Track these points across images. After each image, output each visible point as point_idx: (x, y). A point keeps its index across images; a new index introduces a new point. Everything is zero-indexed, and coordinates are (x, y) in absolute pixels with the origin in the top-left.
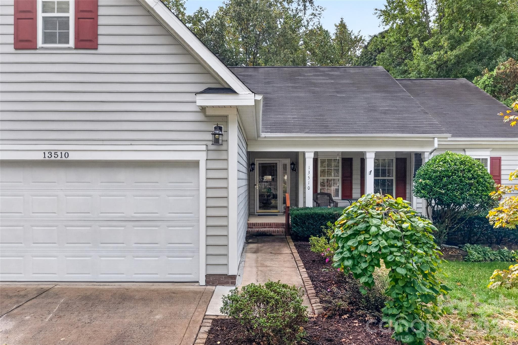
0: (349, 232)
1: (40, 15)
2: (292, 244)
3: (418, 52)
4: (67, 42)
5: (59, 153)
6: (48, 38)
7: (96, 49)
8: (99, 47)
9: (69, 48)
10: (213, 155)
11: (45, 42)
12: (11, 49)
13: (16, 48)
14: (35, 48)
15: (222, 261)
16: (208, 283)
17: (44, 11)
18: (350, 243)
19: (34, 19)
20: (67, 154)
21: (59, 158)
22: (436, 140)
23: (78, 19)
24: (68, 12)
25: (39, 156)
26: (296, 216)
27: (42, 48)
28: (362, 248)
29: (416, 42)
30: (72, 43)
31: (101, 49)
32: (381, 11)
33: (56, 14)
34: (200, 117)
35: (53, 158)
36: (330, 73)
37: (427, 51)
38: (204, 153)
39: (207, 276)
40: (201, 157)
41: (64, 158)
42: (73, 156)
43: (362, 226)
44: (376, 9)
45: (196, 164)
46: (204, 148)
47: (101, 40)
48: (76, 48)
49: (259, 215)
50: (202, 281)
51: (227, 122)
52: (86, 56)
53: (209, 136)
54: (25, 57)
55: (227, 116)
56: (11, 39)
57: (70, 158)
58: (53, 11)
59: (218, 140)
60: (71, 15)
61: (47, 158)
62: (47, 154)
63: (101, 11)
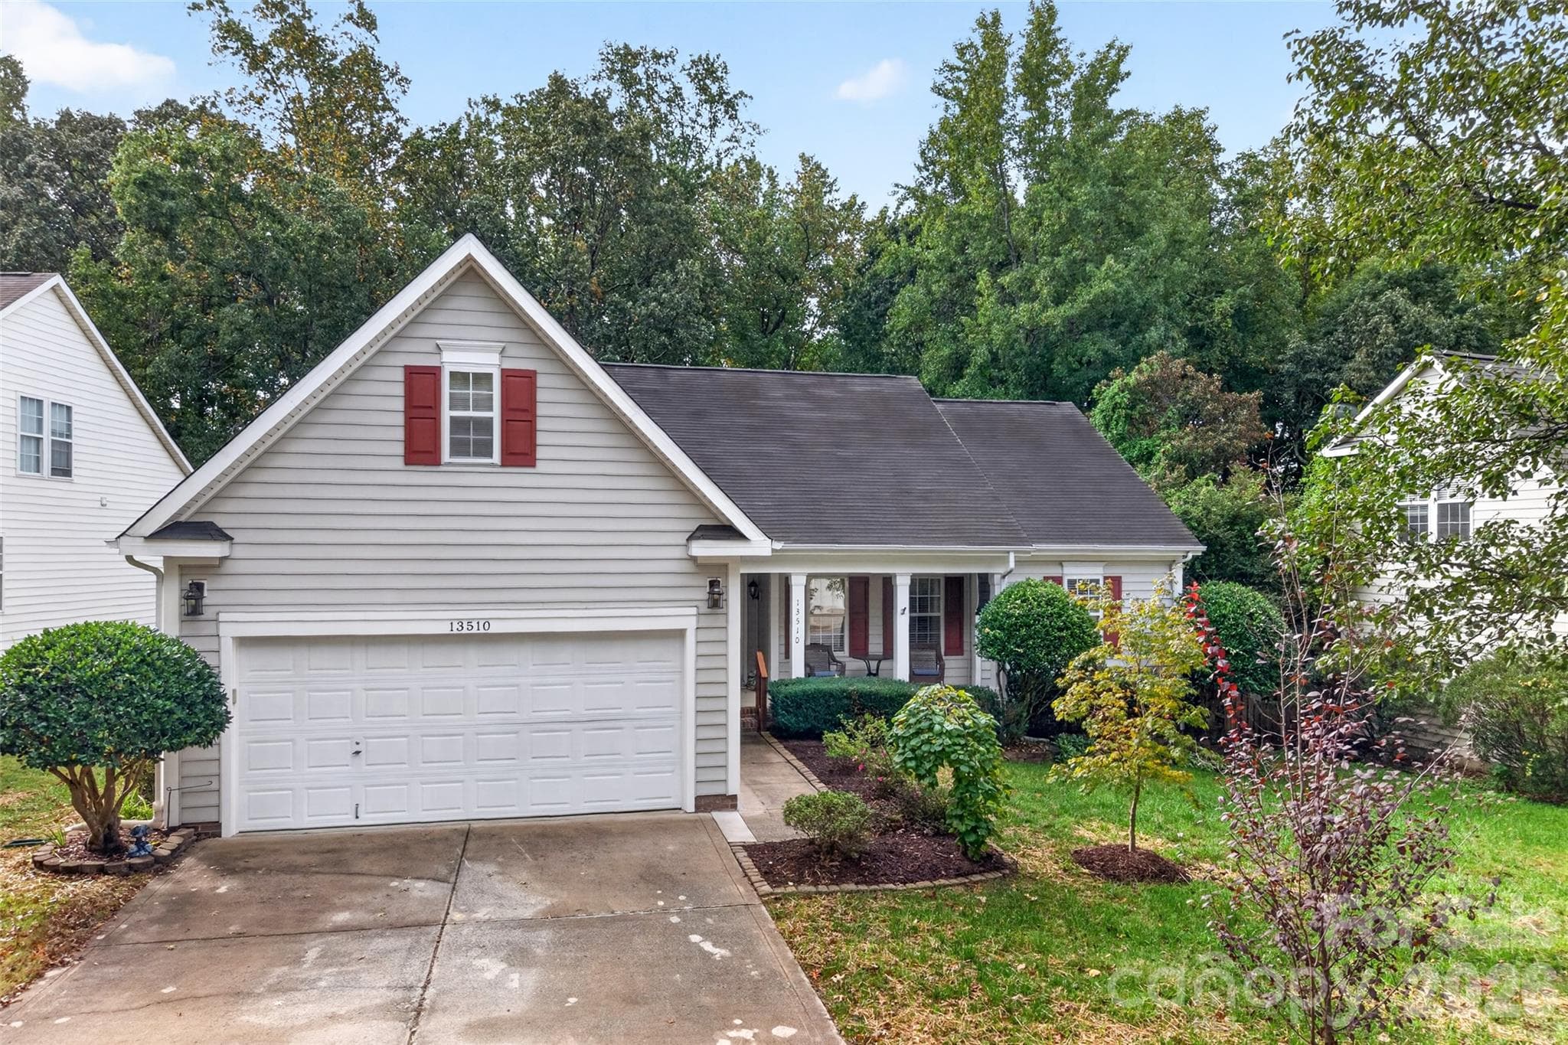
0: (912, 731)
1: (447, 414)
2: (780, 747)
3: (987, 304)
4: (490, 455)
5: (474, 624)
6: (458, 448)
7: (534, 466)
8: (538, 463)
9: (493, 465)
10: (706, 622)
11: (454, 452)
12: (399, 463)
13: (406, 464)
14: (437, 462)
15: (718, 775)
16: (698, 808)
17: (451, 408)
18: (913, 742)
19: (436, 420)
20: (487, 622)
21: (475, 631)
22: (1012, 556)
23: (506, 422)
24: (491, 409)
25: (444, 629)
26: (782, 698)
27: (450, 464)
28: (925, 748)
29: (984, 278)
30: (496, 458)
31: (541, 467)
32: (908, 188)
33: (470, 413)
34: (687, 567)
35: (465, 631)
36: (817, 392)
37: (1008, 299)
38: (694, 620)
39: (698, 798)
40: (689, 624)
41: (482, 631)
42: (496, 628)
43: (925, 724)
44: (897, 185)
45: (680, 634)
46: (694, 611)
47: (540, 453)
48: (503, 465)
50: (690, 807)
51: (727, 575)
52: (518, 477)
53: (703, 594)
54: (421, 476)
55: (726, 566)
56: (400, 449)
57: (492, 630)
58: (467, 408)
59: (716, 602)
60: (496, 414)
61: (455, 632)
62: (456, 626)
63: (541, 410)
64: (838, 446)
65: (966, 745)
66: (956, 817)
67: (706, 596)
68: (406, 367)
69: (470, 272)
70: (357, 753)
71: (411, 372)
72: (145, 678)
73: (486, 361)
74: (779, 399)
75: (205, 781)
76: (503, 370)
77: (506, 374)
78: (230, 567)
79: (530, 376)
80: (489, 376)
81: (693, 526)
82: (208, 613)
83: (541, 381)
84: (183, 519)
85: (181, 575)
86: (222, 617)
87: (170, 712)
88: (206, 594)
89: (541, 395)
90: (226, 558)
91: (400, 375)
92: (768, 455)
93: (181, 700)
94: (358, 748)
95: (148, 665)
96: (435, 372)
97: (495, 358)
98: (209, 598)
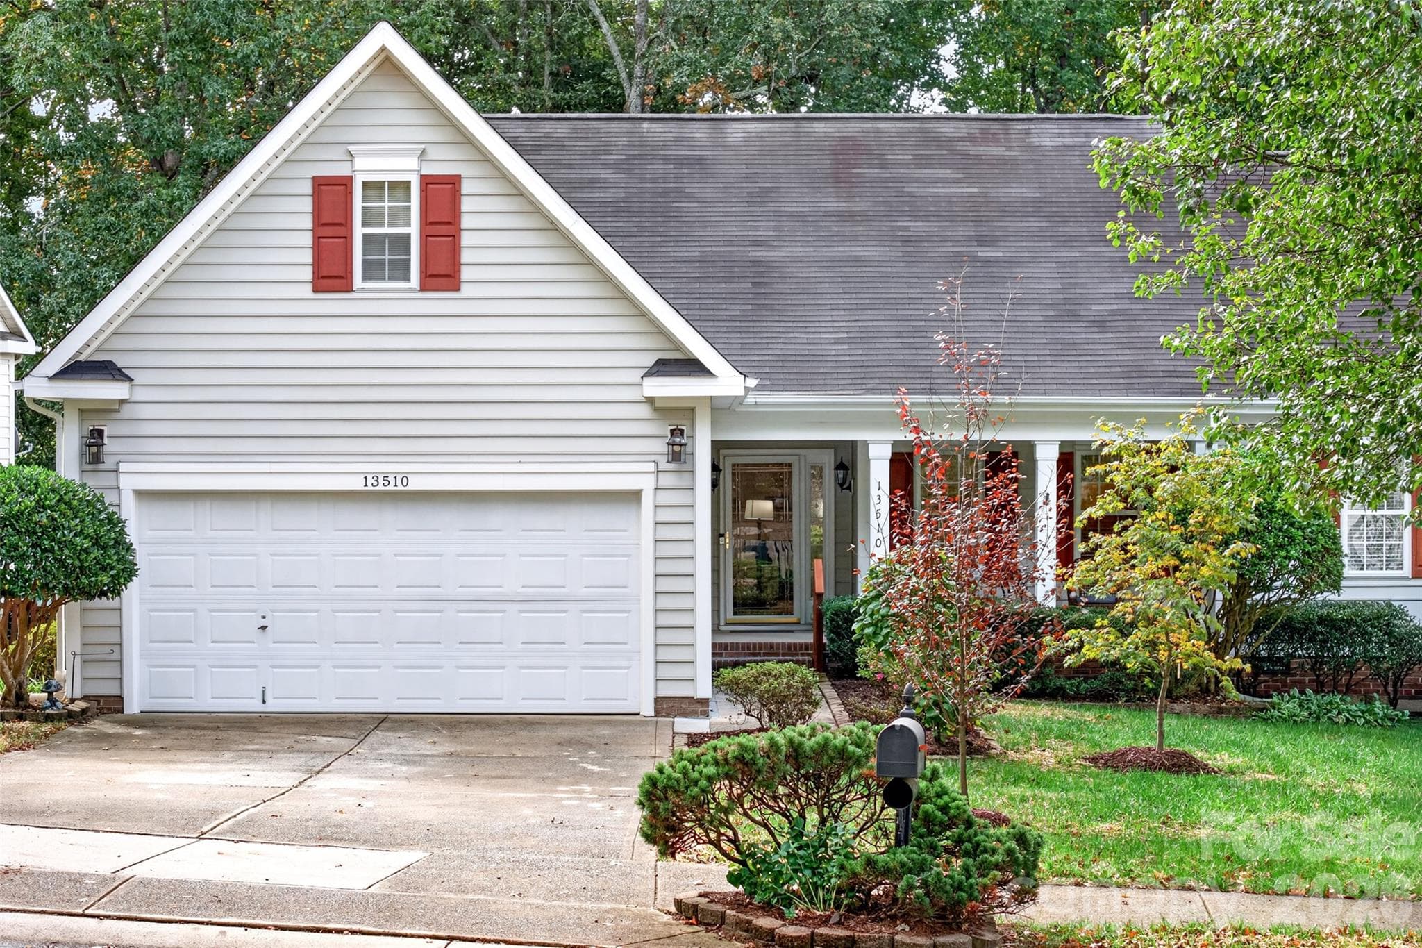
1: (359, 231)
4: (407, 278)
5: (391, 479)
6: (372, 271)
7: (458, 289)
8: (464, 287)
9: (410, 290)
10: (667, 480)
11: (366, 278)
12: (307, 291)
13: (315, 291)
14: (349, 289)
15: (683, 672)
16: (658, 712)
17: (364, 224)
19: (348, 239)
20: (405, 479)
21: (391, 487)
23: (425, 237)
24: (408, 224)
25: (357, 484)
26: (836, 614)
27: (363, 290)
30: (415, 281)
31: (466, 290)
33: (386, 230)
34: (644, 411)
35: (381, 487)
38: (652, 477)
39: (658, 700)
40: (646, 484)
41: (400, 487)
42: (416, 484)
45: (634, 496)
46: (651, 467)
47: (466, 273)
48: (423, 288)
50: (648, 709)
51: (693, 420)
52: (438, 303)
53: (661, 446)
54: (333, 304)
55: (692, 410)
56: (307, 274)
57: (411, 487)
58: (382, 224)
59: (679, 454)
60: (414, 230)
61: (370, 488)
62: (370, 481)
63: (466, 222)
64: (982, 241)
67: (665, 449)
68: (314, 179)
69: (386, 63)
70: (264, 628)
71: (320, 184)
73: (406, 168)
75: (107, 649)
76: (422, 176)
77: (426, 181)
78: (127, 411)
79: (453, 182)
80: (407, 184)
81: (650, 360)
82: (109, 462)
83: (466, 187)
84: (82, 358)
85: (82, 420)
86: (123, 467)
88: (106, 441)
89: (466, 204)
90: (122, 402)
91: (307, 188)
92: (857, 260)
94: (264, 623)
95: (66, 504)
96: (345, 183)
97: (412, 163)
98: (110, 446)
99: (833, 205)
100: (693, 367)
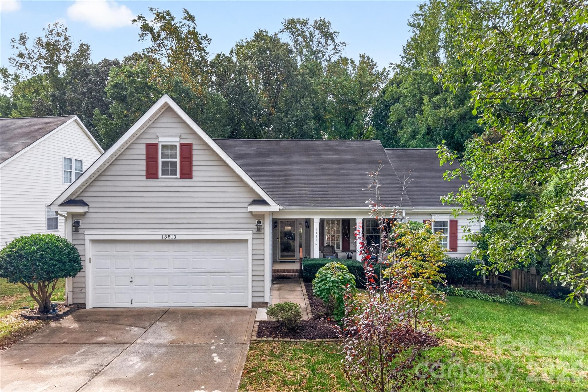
0: (320, 280)
1: (160, 160)
3: (427, 108)
4: (176, 175)
5: (171, 236)
6: (164, 173)
7: (192, 178)
8: (193, 177)
9: (177, 178)
10: (256, 236)
11: (162, 175)
12: (144, 178)
13: (147, 178)
14: (158, 178)
15: (261, 294)
16: (253, 307)
17: (162, 158)
18: (319, 285)
19: (157, 162)
20: (175, 235)
21: (171, 239)
22: (404, 211)
23: (181, 162)
24: (176, 158)
25: (160, 238)
26: (306, 265)
27: (162, 178)
28: (323, 287)
29: (426, 98)
30: (178, 176)
31: (194, 179)
32: (396, 65)
33: (169, 160)
34: (249, 215)
35: (167, 239)
37: (437, 107)
38: (251, 235)
39: (253, 303)
40: (250, 237)
41: (173, 239)
42: (178, 238)
43: (324, 278)
44: (391, 64)
45: (246, 241)
46: (251, 232)
47: (194, 174)
48: (181, 178)
49: (280, 262)
50: (250, 306)
51: (264, 218)
52: (186, 182)
54: (152, 183)
55: (264, 215)
56: (144, 173)
58: (168, 158)
59: (259, 228)
60: (178, 160)
61: (164, 239)
62: (164, 237)
63: (194, 158)
64: (341, 168)
65: (338, 286)
66: (336, 314)
67: (255, 227)
68: (146, 144)
69: (167, 108)
70: (132, 281)
71: (148, 146)
72: (47, 253)
73: (175, 141)
74: (322, 151)
75: (80, 289)
76: (180, 144)
77: (182, 145)
78: (88, 215)
79: (190, 146)
80: (176, 146)
81: (251, 200)
82: (81, 231)
83: (194, 147)
84: (72, 199)
85: (72, 218)
86: (86, 233)
87: (56, 265)
88: (80, 224)
89: (194, 152)
90: (87, 212)
91: (144, 147)
93: (60, 261)
94: (132, 280)
95: (50, 249)
96: (156, 145)
97: (177, 139)
98: (81, 226)
99: (305, 160)
100: (263, 202)
